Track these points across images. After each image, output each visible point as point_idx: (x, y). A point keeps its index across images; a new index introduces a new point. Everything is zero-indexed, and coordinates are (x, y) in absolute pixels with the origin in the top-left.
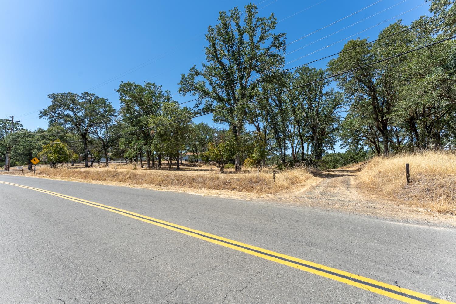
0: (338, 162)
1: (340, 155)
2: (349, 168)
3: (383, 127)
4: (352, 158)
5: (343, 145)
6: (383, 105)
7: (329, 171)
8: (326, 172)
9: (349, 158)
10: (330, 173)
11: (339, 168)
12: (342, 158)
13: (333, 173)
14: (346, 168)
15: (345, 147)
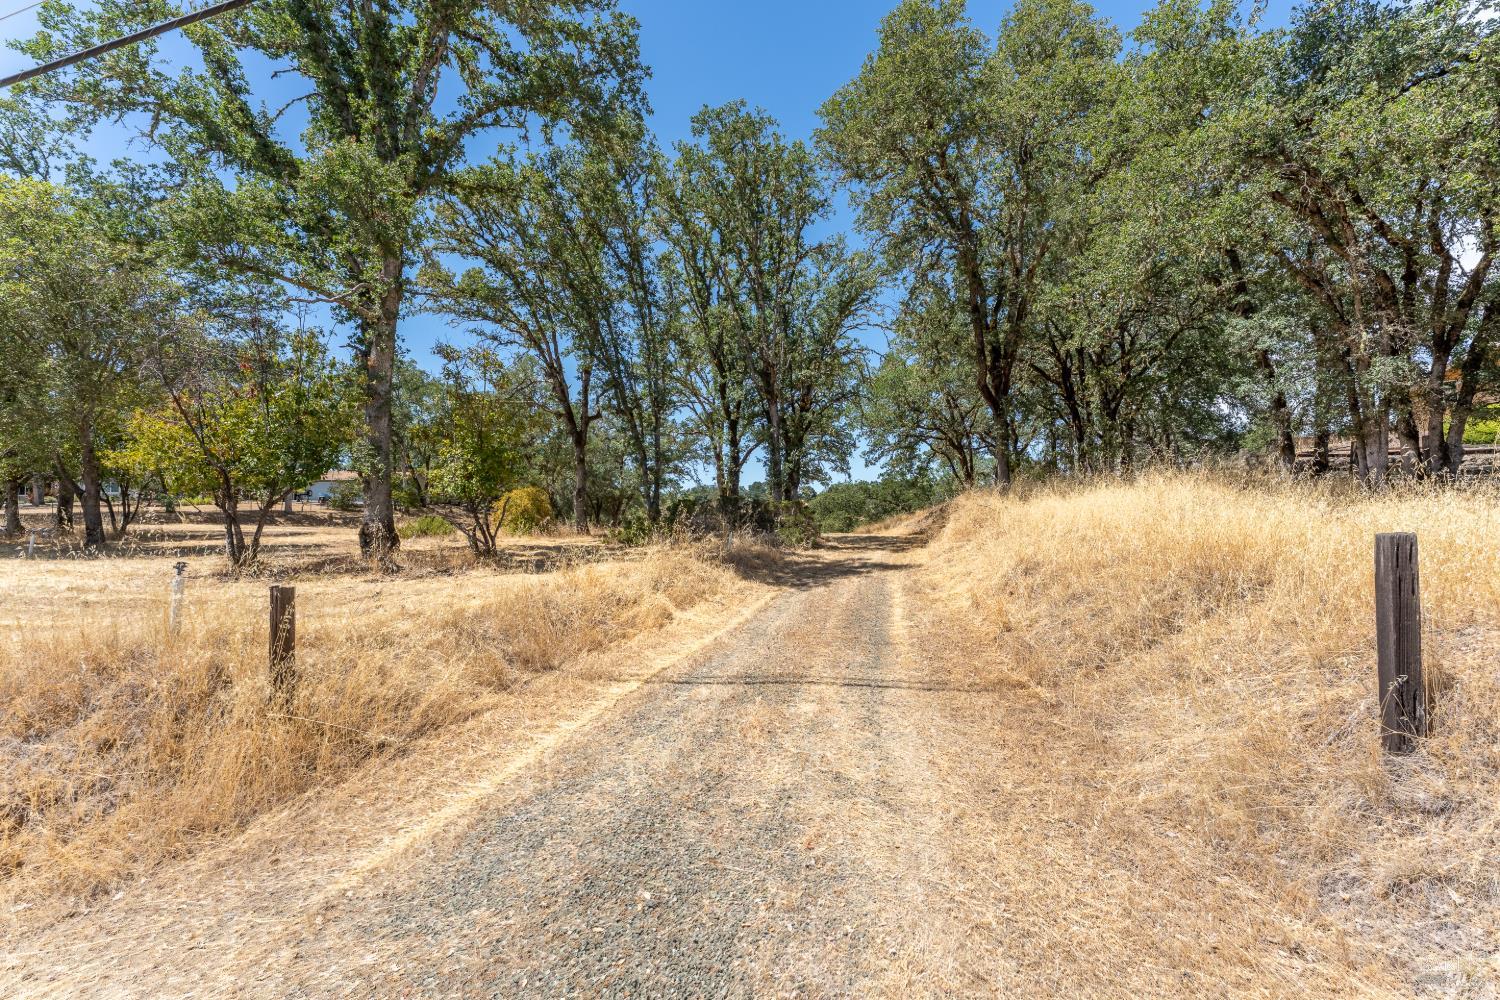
0: (859, 509)
1: (863, 487)
2: (887, 528)
3: (997, 388)
4: (897, 498)
5: (871, 452)
6: (997, 309)
7: (816, 546)
8: (806, 549)
9: (889, 498)
10: (822, 553)
11: (860, 532)
12: (870, 497)
13: (828, 556)
14: (879, 529)
15: (877, 460)
